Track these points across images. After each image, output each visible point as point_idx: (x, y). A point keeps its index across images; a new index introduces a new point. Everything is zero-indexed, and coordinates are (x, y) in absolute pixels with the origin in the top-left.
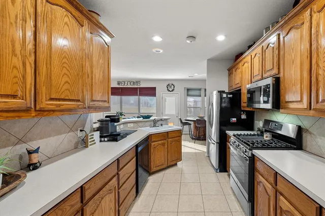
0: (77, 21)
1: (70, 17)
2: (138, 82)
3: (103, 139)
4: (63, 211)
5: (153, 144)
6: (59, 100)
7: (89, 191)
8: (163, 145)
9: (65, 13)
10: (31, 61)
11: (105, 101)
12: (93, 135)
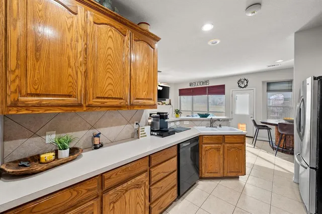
0: (120, 32)
1: (113, 31)
2: (207, 82)
3: (154, 133)
4: (78, 193)
5: (204, 146)
6: (104, 98)
7: (109, 181)
8: (218, 149)
9: (109, 29)
10: (81, 70)
11: (151, 99)
12: (144, 128)
